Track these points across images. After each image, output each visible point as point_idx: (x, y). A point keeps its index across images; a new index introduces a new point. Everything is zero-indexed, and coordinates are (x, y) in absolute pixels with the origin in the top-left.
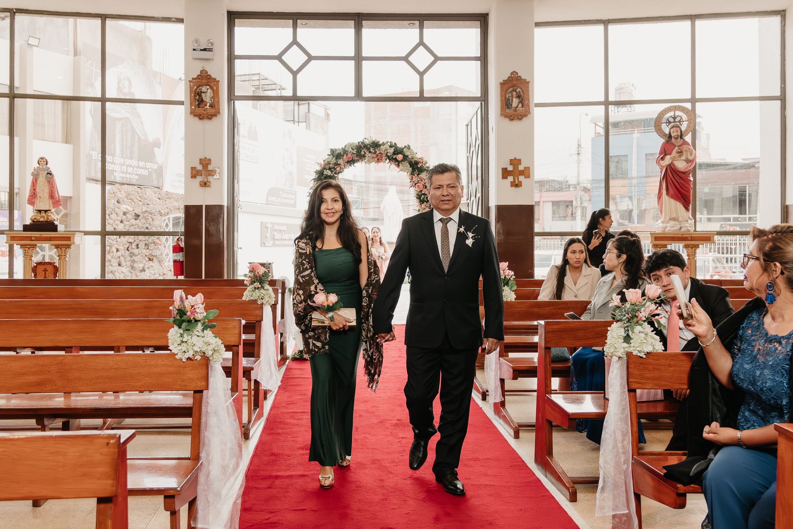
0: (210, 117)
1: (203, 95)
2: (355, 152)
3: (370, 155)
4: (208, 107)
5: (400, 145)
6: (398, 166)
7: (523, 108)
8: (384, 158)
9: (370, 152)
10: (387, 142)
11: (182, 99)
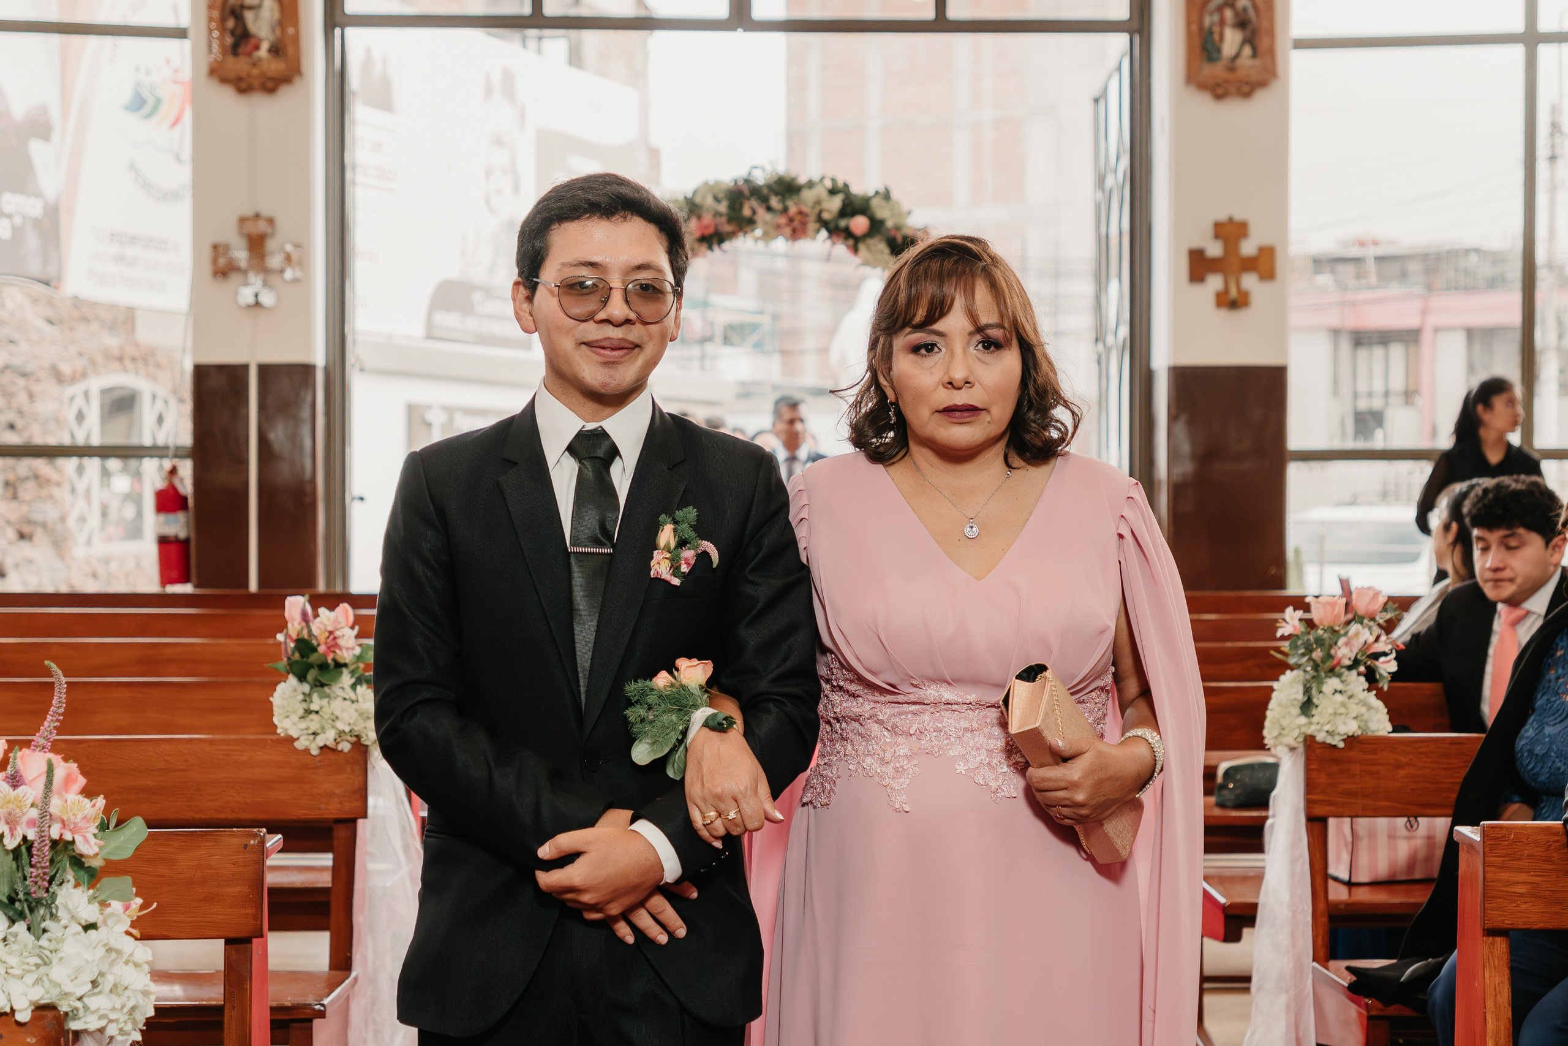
0: (271, 85)
1: (249, 16)
2: (723, 207)
3: (768, 217)
4: (263, 52)
5: (859, 189)
6: (855, 250)
7: (1256, 62)
8: (812, 226)
9: (769, 209)
10: (822, 179)
11: (184, 20)
